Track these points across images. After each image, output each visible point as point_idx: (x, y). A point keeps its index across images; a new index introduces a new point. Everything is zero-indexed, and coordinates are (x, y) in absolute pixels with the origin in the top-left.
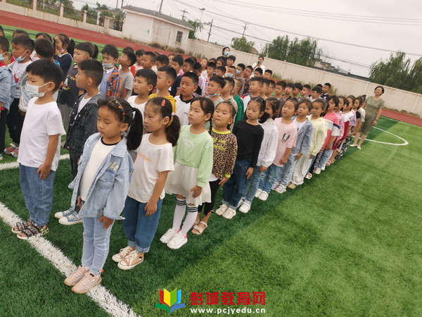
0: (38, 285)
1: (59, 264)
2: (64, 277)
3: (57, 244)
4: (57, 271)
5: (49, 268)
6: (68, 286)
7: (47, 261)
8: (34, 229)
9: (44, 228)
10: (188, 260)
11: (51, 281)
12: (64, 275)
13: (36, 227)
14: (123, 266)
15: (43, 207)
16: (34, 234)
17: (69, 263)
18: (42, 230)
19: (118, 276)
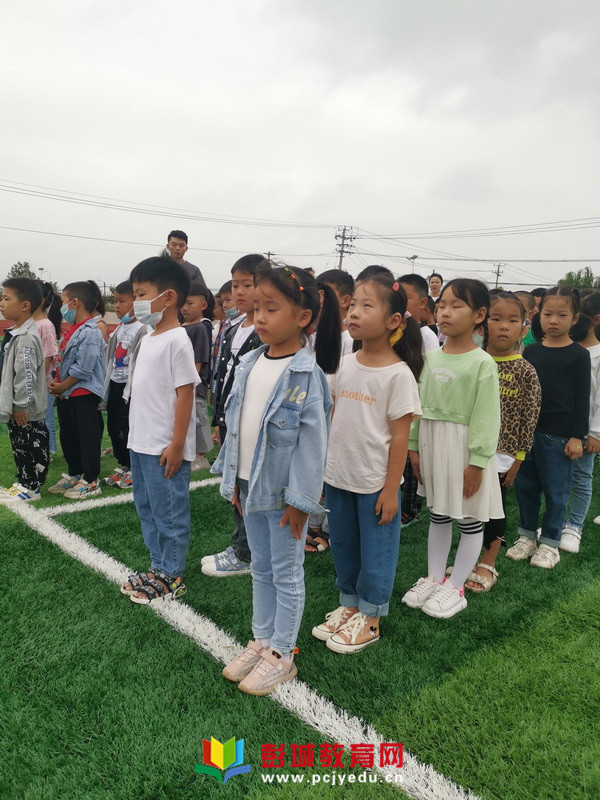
0: (173, 677)
1: (209, 643)
2: (221, 666)
3: (204, 610)
4: (207, 656)
5: (191, 650)
6: (232, 682)
7: (188, 638)
8: (159, 584)
9: (178, 581)
10: (480, 639)
11: (197, 673)
12: (222, 662)
13: (163, 580)
14: (337, 644)
15: (174, 534)
16: (160, 593)
17: (228, 641)
18: (174, 585)
19: (330, 663)
